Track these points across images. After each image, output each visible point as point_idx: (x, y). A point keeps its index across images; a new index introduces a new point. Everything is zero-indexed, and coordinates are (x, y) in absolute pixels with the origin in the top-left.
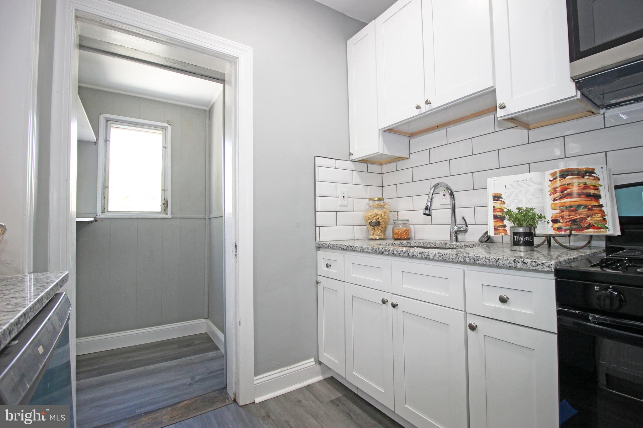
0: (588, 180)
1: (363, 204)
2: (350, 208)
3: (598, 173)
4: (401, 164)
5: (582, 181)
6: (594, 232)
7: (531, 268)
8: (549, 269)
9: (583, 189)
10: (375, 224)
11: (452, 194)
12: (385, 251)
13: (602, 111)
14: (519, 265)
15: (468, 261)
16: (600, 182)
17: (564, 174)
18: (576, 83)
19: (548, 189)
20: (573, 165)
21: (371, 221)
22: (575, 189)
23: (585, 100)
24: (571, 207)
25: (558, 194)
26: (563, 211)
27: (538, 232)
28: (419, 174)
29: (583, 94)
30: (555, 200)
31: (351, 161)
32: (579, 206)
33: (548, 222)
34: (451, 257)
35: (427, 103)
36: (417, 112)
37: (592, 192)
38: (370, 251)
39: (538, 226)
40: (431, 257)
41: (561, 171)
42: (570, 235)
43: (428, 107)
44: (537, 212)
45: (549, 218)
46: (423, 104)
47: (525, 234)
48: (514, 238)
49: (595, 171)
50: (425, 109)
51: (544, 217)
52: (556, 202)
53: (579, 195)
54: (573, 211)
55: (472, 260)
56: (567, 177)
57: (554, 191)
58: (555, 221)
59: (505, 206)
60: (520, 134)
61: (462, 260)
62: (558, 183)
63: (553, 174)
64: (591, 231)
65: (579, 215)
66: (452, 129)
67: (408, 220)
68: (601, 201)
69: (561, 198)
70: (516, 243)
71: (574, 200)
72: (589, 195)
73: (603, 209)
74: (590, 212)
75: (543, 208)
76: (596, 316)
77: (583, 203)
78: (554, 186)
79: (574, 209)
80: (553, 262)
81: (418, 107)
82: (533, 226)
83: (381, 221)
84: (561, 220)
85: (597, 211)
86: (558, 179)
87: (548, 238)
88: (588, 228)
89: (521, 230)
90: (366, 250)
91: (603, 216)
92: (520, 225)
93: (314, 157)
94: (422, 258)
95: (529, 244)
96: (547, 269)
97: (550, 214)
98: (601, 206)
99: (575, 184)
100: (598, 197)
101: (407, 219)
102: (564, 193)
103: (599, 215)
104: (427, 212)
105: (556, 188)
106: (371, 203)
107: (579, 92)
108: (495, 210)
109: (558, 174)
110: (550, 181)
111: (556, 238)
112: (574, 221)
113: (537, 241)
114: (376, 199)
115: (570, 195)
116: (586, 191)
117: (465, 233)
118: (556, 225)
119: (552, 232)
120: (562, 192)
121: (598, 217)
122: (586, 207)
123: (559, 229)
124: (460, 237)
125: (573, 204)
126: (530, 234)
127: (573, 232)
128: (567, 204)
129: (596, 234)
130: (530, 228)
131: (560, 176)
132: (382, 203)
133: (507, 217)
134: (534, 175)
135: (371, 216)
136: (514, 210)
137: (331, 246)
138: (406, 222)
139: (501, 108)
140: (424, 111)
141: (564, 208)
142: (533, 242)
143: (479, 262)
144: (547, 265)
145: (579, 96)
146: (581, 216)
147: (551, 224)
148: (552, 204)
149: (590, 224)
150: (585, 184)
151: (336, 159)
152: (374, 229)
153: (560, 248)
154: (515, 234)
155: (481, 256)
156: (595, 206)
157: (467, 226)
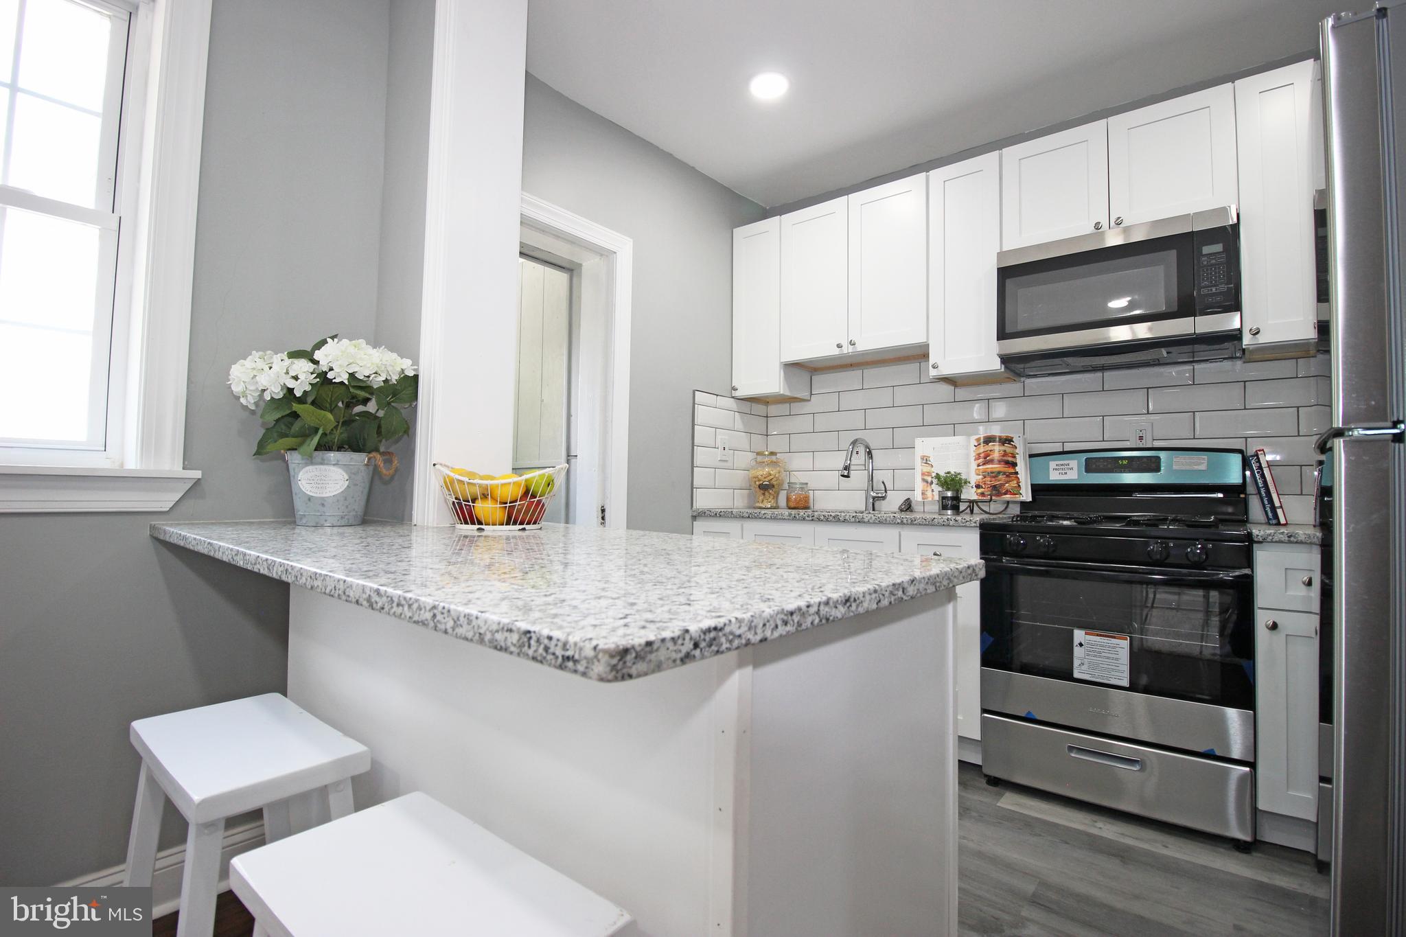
0: (1007, 447)
1: (746, 459)
2: (729, 464)
3: (1016, 442)
4: (796, 408)
5: (1003, 448)
6: (1011, 498)
7: (962, 524)
8: (975, 525)
9: (1003, 456)
10: (766, 488)
11: (870, 453)
12: (808, 516)
13: (1022, 379)
14: (951, 523)
15: (905, 522)
16: (1017, 451)
17: (988, 440)
18: (1001, 359)
19: (973, 455)
20: (996, 431)
21: (761, 482)
22: (996, 456)
23: (1008, 371)
24: (992, 473)
25: (981, 460)
26: (985, 477)
27: (963, 497)
28: (822, 422)
29: (1006, 367)
30: (979, 465)
31: (733, 397)
32: (999, 473)
33: (972, 487)
34: (888, 519)
35: (852, 344)
36: (836, 352)
37: (1010, 459)
38: (786, 517)
39: (964, 491)
40: (866, 520)
41: (985, 438)
42: (991, 500)
43: (851, 349)
44: (963, 477)
45: (973, 484)
46: (845, 344)
47: (953, 498)
48: (943, 502)
49: (1014, 440)
50: (847, 349)
51: (969, 483)
52: (979, 468)
53: (1000, 462)
54: (994, 477)
55: (910, 521)
56: (990, 444)
57: (978, 457)
58: (978, 486)
59: (933, 469)
60: (947, 389)
61: (899, 521)
62: (982, 449)
63: (978, 440)
64: (1007, 497)
65: (999, 481)
66: (870, 372)
67: (807, 484)
68: (1018, 469)
69: (984, 464)
70: (944, 507)
71: (995, 467)
72: (1007, 463)
73: (1018, 476)
74: (1007, 479)
75: (968, 473)
76: (1008, 558)
77: (1002, 469)
78: (978, 452)
79: (995, 475)
80: (978, 519)
81: (839, 346)
82: (958, 491)
83: (775, 483)
84: (983, 486)
85: (1013, 478)
86: (982, 445)
87: (972, 502)
88: (1005, 494)
89: (949, 494)
90: (779, 517)
91: (1018, 483)
92: (948, 489)
93: (694, 391)
94: (855, 522)
95: (956, 508)
96: (974, 525)
97: (974, 478)
98: (1017, 473)
99: (997, 450)
100: (1014, 465)
101: (806, 482)
102: (986, 459)
103: (1015, 482)
104: (846, 473)
105: (980, 453)
106: (760, 458)
107: (1003, 366)
108: (923, 474)
109: (982, 440)
110: (975, 446)
111: (979, 504)
112: (994, 487)
113: (962, 507)
114: (767, 453)
115: (991, 461)
116: (1005, 458)
117: (883, 500)
118: (980, 491)
119: (975, 497)
120: (985, 458)
121: (1014, 484)
122: (1004, 473)
123: (983, 494)
124: (877, 504)
125: (994, 470)
126: (957, 499)
127: (993, 498)
128: (989, 471)
129: (1012, 499)
130: (957, 493)
131: (984, 442)
132: (774, 458)
133: (935, 481)
134: (959, 439)
135: (762, 476)
136: (942, 474)
137: (722, 514)
138: (804, 486)
139: (934, 368)
140: (845, 352)
141: (986, 473)
142: (959, 507)
143: (916, 522)
144: (974, 521)
145: (1003, 370)
146: (1000, 482)
147: (975, 488)
148: (976, 469)
149: (1007, 490)
150: (1005, 451)
151: (717, 395)
152: (764, 494)
153: (981, 513)
154: (944, 498)
155: (918, 517)
156: (1012, 473)
157: (886, 491)
